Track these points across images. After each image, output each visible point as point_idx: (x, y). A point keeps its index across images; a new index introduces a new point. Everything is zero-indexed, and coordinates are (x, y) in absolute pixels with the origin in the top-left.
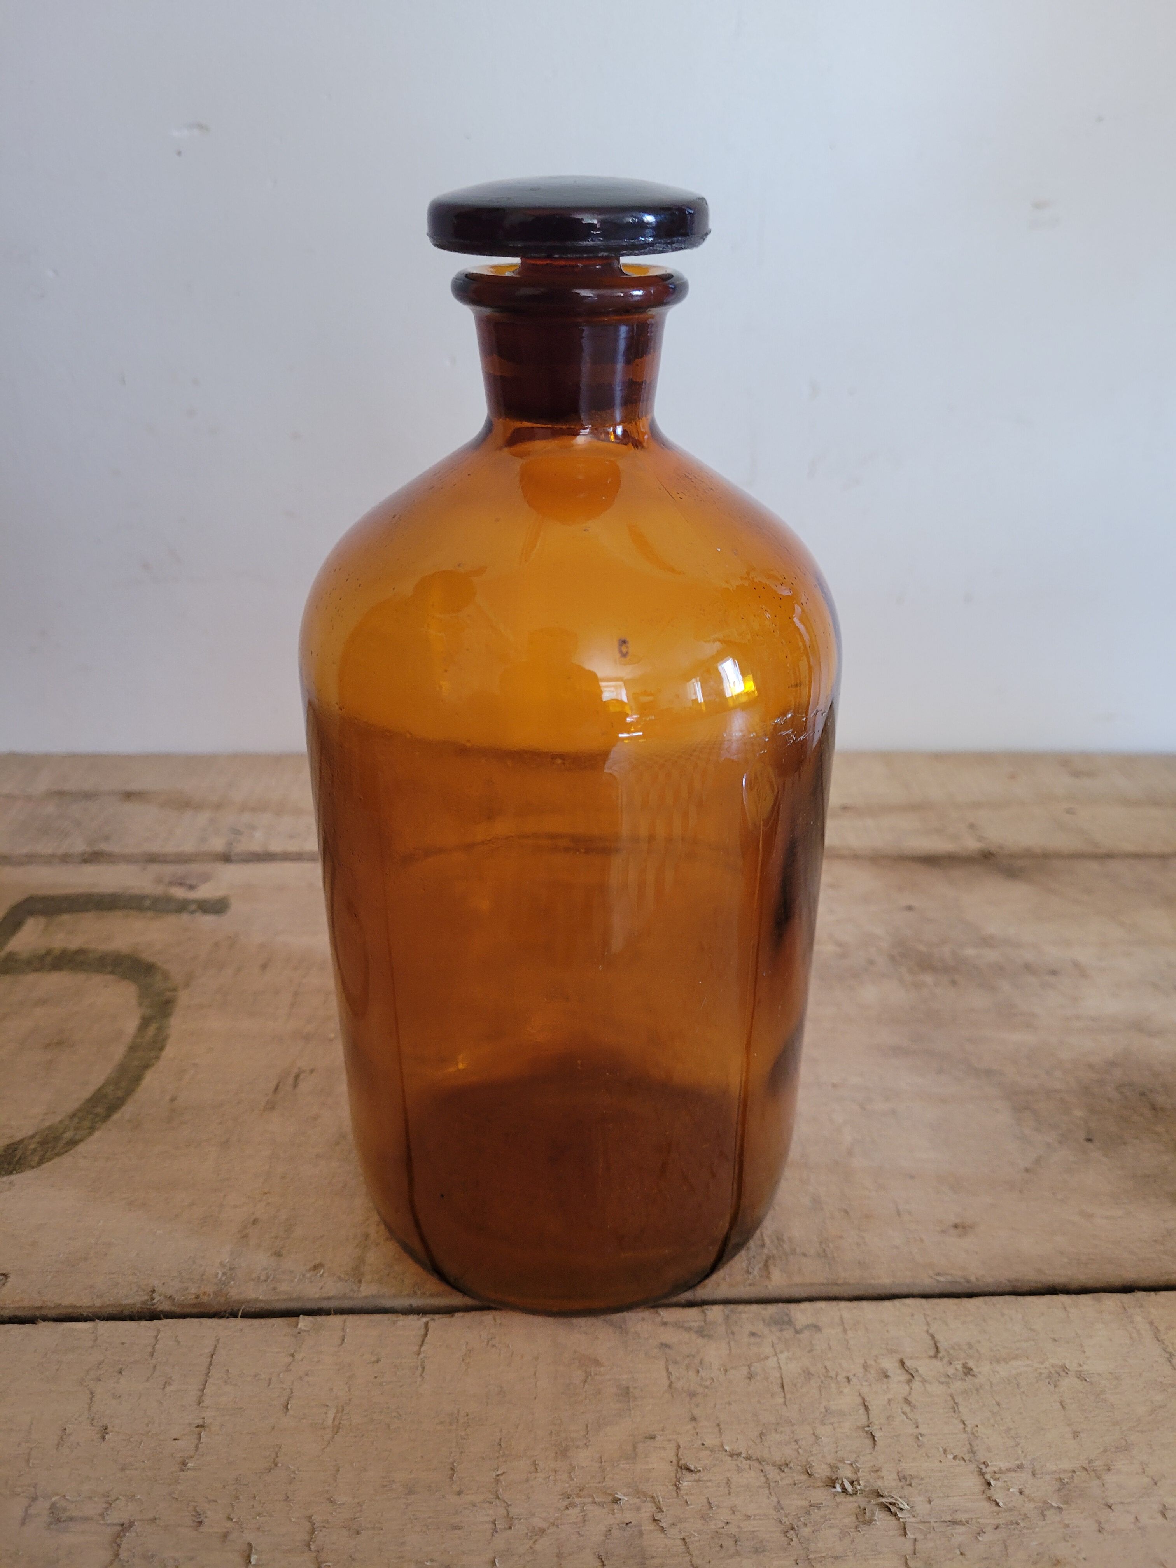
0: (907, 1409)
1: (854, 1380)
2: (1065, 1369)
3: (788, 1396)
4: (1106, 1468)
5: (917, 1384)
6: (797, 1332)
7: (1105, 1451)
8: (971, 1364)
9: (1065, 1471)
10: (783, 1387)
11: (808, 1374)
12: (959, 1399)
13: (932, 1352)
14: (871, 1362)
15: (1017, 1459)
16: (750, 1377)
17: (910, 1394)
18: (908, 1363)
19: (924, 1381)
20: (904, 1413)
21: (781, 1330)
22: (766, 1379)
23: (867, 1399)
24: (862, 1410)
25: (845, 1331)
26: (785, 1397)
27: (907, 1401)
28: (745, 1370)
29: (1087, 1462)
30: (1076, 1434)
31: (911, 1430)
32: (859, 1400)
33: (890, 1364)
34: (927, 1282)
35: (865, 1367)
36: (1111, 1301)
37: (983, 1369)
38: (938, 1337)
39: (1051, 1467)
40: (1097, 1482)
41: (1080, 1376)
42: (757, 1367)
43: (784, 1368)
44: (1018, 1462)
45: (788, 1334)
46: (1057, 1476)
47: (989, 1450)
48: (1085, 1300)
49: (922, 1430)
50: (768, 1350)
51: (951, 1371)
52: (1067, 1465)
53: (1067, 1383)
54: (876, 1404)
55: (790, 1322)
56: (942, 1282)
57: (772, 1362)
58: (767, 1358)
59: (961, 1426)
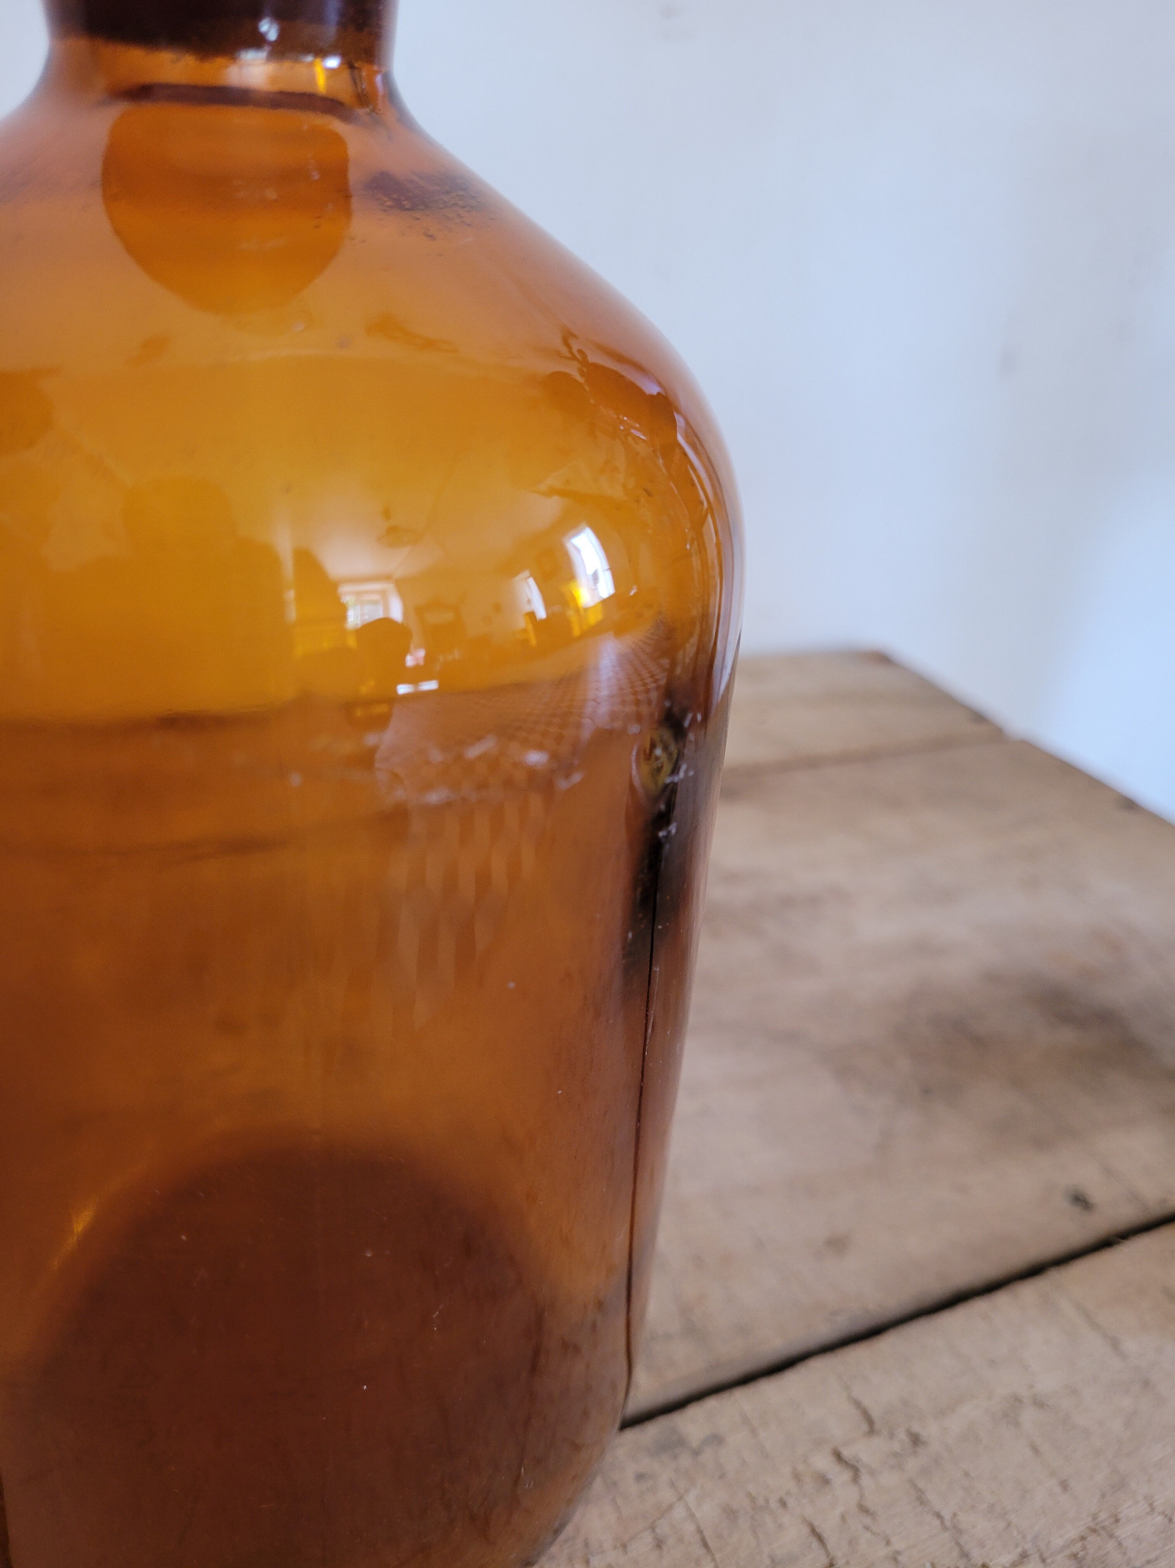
0: (868, 1521)
1: (791, 1502)
2: (1017, 1400)
3: (718, 1556)
4: (1112, 1520)
5: (866, 1480)
6: (696, 1453)
7: (1103, 1496)
8: (916, 1428)
9: (1073, 1542)
10: (705, 1544)
11: (730, 1514)
12: (921, 1484)
13: (865, 1427)
14: (801, 1467)
15: (1017, 1546)
16: (659, 1544)
17: (862, 1496)
18: (846, 1453)
19: (872, 1473)
20: (867, 1528)
21: (675, 1457)
22: (681, 1540)
23: (816, 1524)
24: (815, 1544)
25: (753, 1432)
26: (714, 1560)
27: (864, 1509)
28: (648, 1538)
29: (1090, 1519)
30: (1064, 1486)
31: (882, 1551)
32: (806, 1531)
33: (823, 1462)
34: (825, 1331)
35: (797, 1477)
36: (1028, 1291)
37: (930, 1430)
38: (867, 1402)
39: (1058, 1542)
40: (1111, 1545)
41: (1039, 1403)
42: (663, 1528)
43: (698, 1515)
44: (1019, 1550)
45: (685, 1460)
46: (1068, 1552)
47: (981, 1544)
48: (1002, 1298)
49: (898, 1544)
50: (667, 1495)
51: (896, 1447)
52: (1072, 1532)
53: (1029, 1416)
54: (828, 1526)
55: (681, 1442)
56: (841, 1326)
57: (679, 1512)
58: (670, 1507)
59: (937, 1522)
